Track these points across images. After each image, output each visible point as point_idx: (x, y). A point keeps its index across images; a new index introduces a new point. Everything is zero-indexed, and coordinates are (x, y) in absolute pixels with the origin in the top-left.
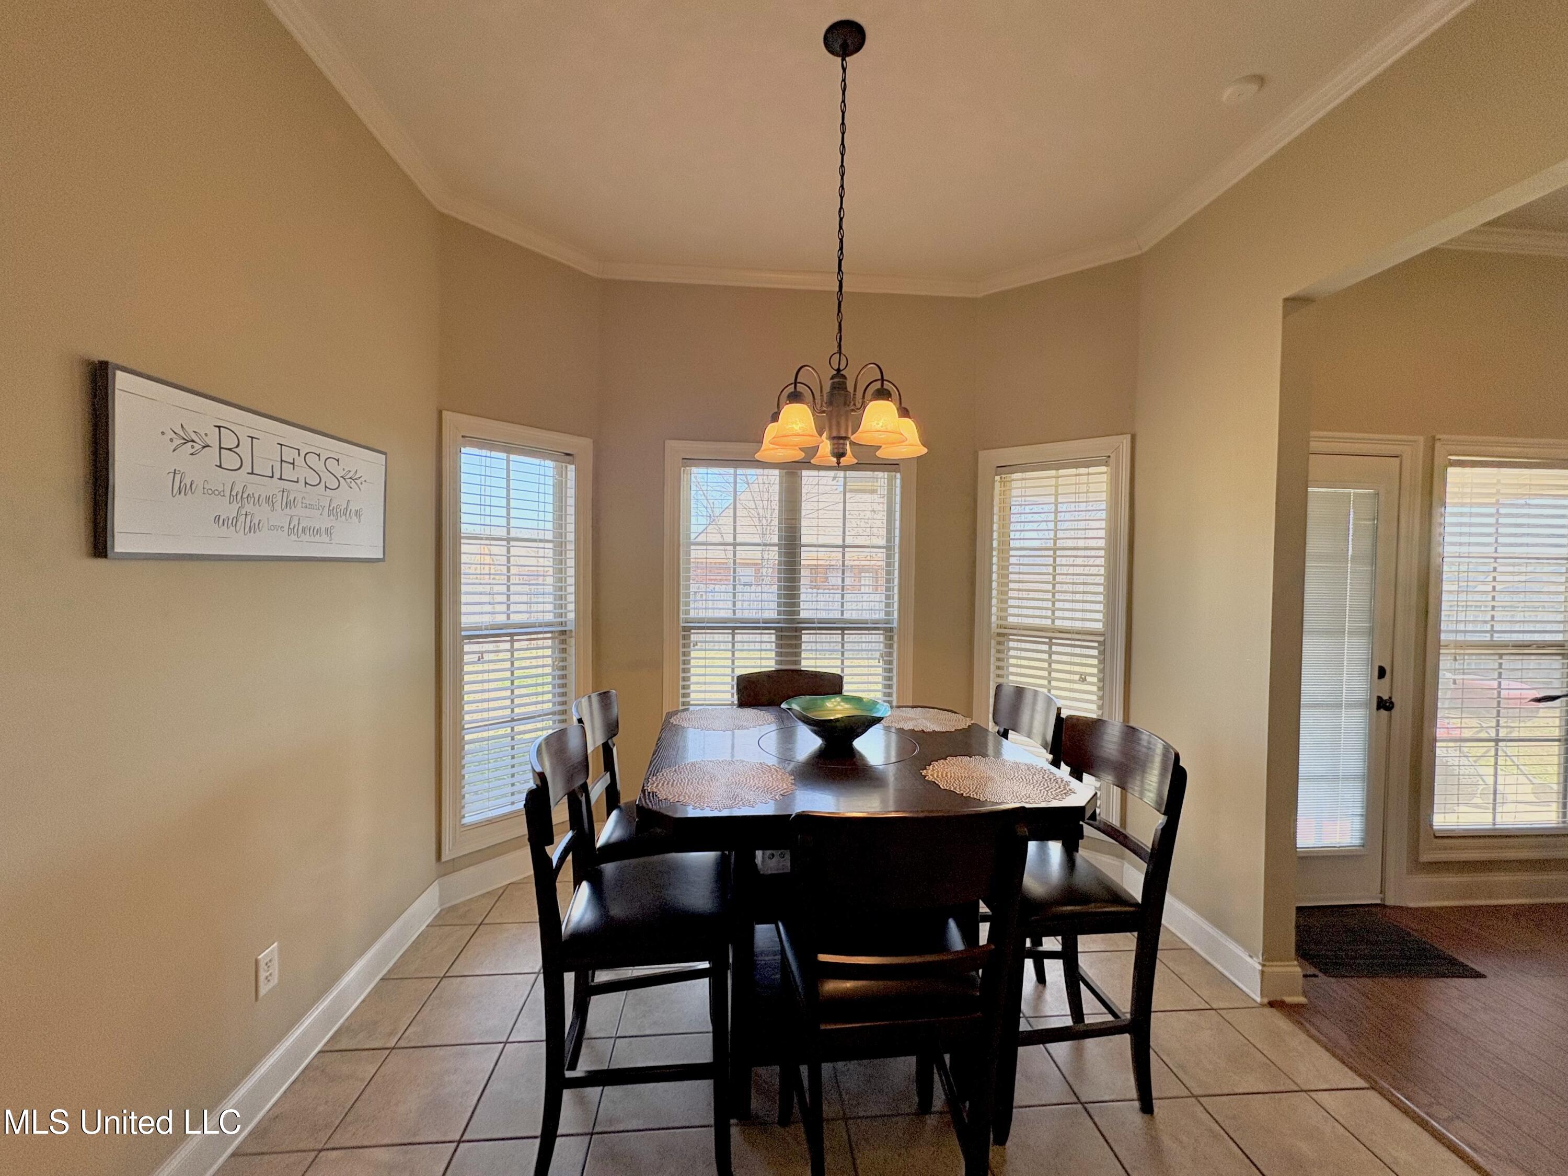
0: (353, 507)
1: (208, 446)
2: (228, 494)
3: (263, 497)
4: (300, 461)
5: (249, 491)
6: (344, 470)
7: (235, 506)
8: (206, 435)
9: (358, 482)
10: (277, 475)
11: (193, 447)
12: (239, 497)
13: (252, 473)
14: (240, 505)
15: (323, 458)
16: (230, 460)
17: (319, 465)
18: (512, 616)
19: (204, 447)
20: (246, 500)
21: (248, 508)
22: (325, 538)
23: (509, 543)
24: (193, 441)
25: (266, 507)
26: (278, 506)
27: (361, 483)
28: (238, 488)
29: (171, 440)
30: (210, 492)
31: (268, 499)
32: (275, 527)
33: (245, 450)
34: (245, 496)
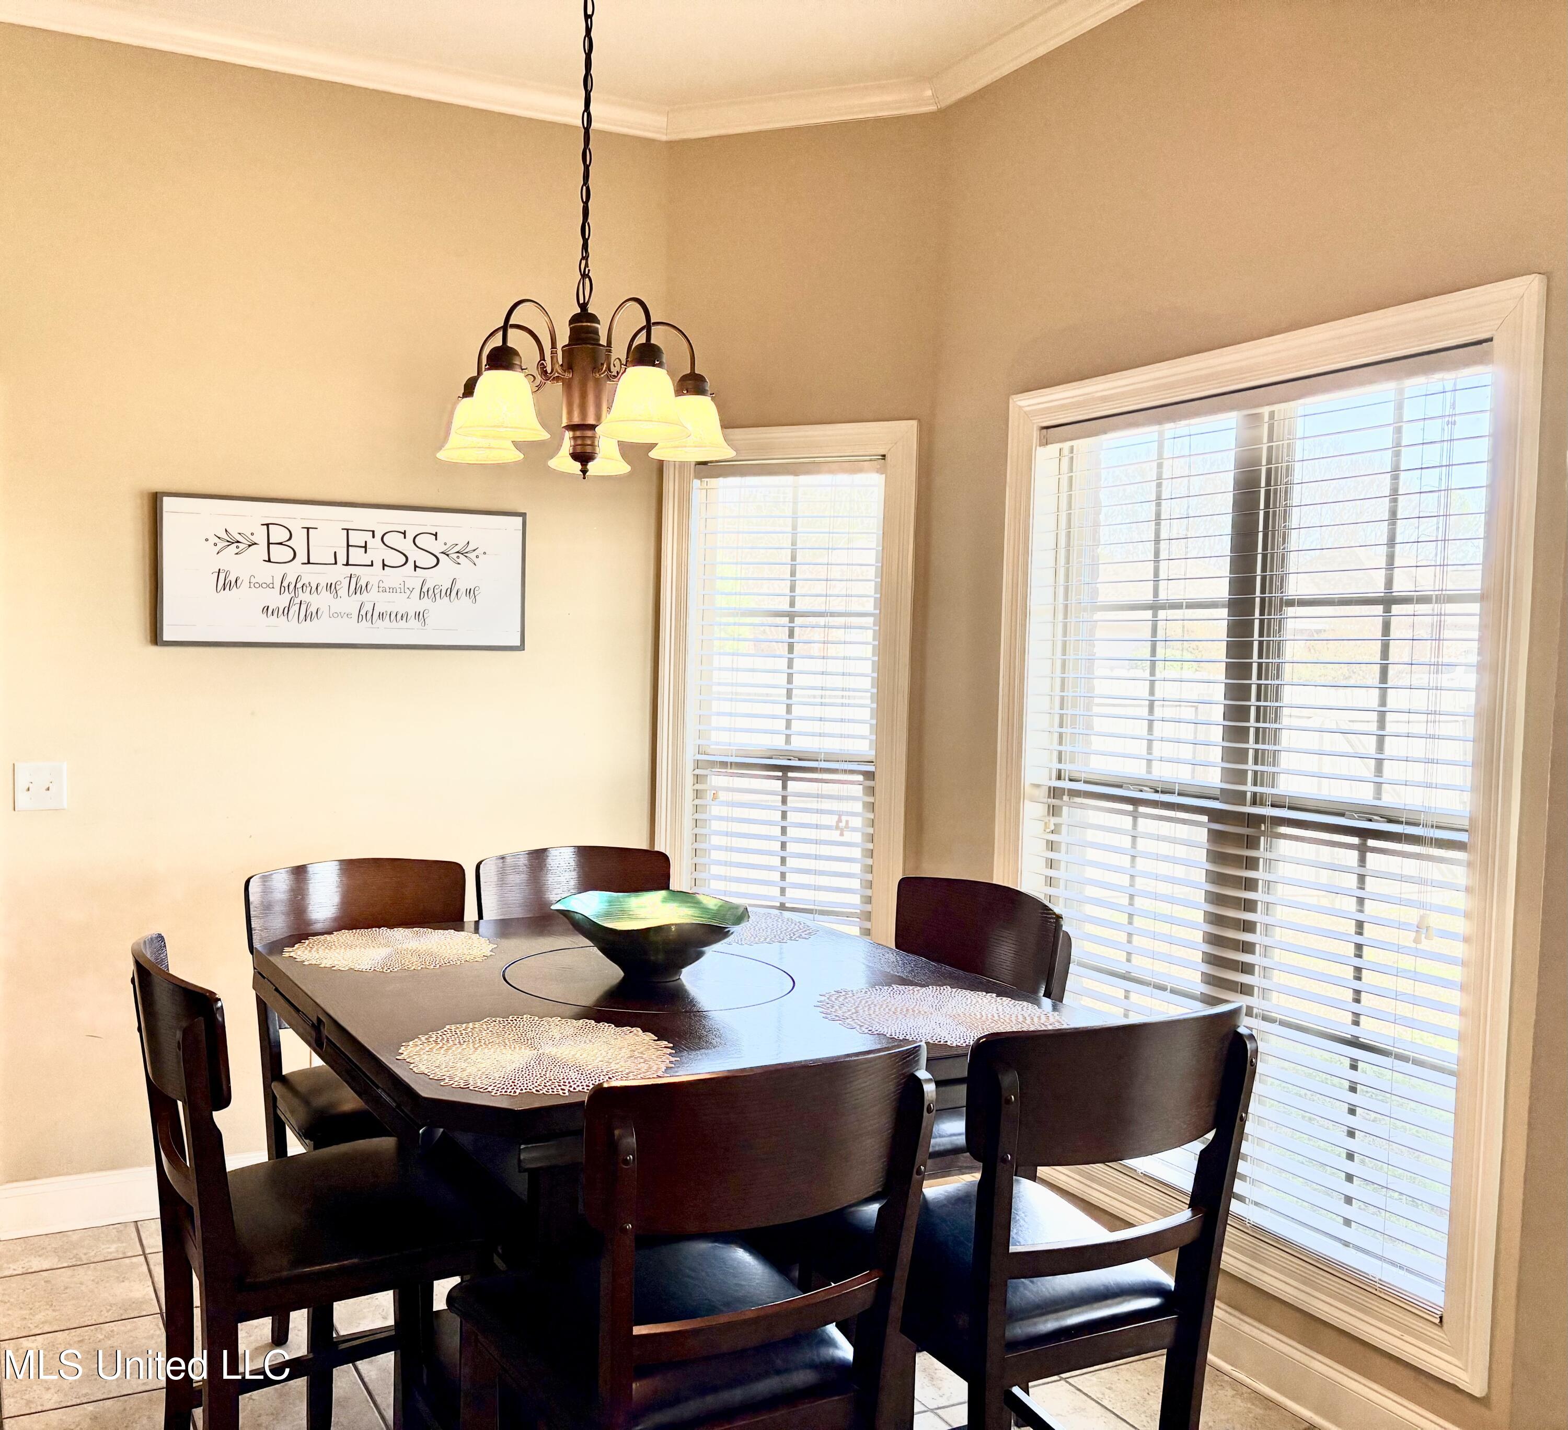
0: (461, 586)
1: (256, 544)
2: (277, 585)
3: (323, 584)
4: (375, 543)
5: (304, 580)
6: (445, 544)
7: (287, 597)
8: (252, 534)
9: (472, 556)
10: (342, 559)
11: (237, 547)
12: (293, 587)
13: (309, 563)
14: (293, 594)
15: (410, 536)
16: (279, 553)
17: (406, 545)
18: (794, 739)
19: (250, 546)
20: (300, 590)
21: (304, 596)
22: (413, 622)
23: (792, 621)
24: (238, 542)
25: (325, 595)
26: (343, 591)
27: (477, 557)
28: (291, 579)
29: (215, 545)
30: (257, 585)
31: (329, 587)
32: (339, 615)
33: (299, 543)
34: (299, 585)
